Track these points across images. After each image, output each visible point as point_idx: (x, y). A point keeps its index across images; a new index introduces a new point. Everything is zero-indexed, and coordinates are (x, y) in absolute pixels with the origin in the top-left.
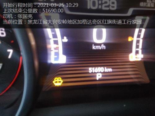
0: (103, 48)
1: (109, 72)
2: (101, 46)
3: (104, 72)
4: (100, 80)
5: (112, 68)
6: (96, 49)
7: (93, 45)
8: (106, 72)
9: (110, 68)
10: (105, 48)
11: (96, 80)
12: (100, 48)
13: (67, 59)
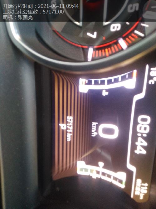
0: (92, 133)
1: (67, 137)
2: (96, 131)
3: (67, 132)
4: (59, 127)
5: (70, 142)
6: (93, 126)
7: (97, 123)
8: (67, 135)
9: (71, 139)
10: (92, 136)
11: (59, 123)
12: (93, 131)
13: (84, 93)
